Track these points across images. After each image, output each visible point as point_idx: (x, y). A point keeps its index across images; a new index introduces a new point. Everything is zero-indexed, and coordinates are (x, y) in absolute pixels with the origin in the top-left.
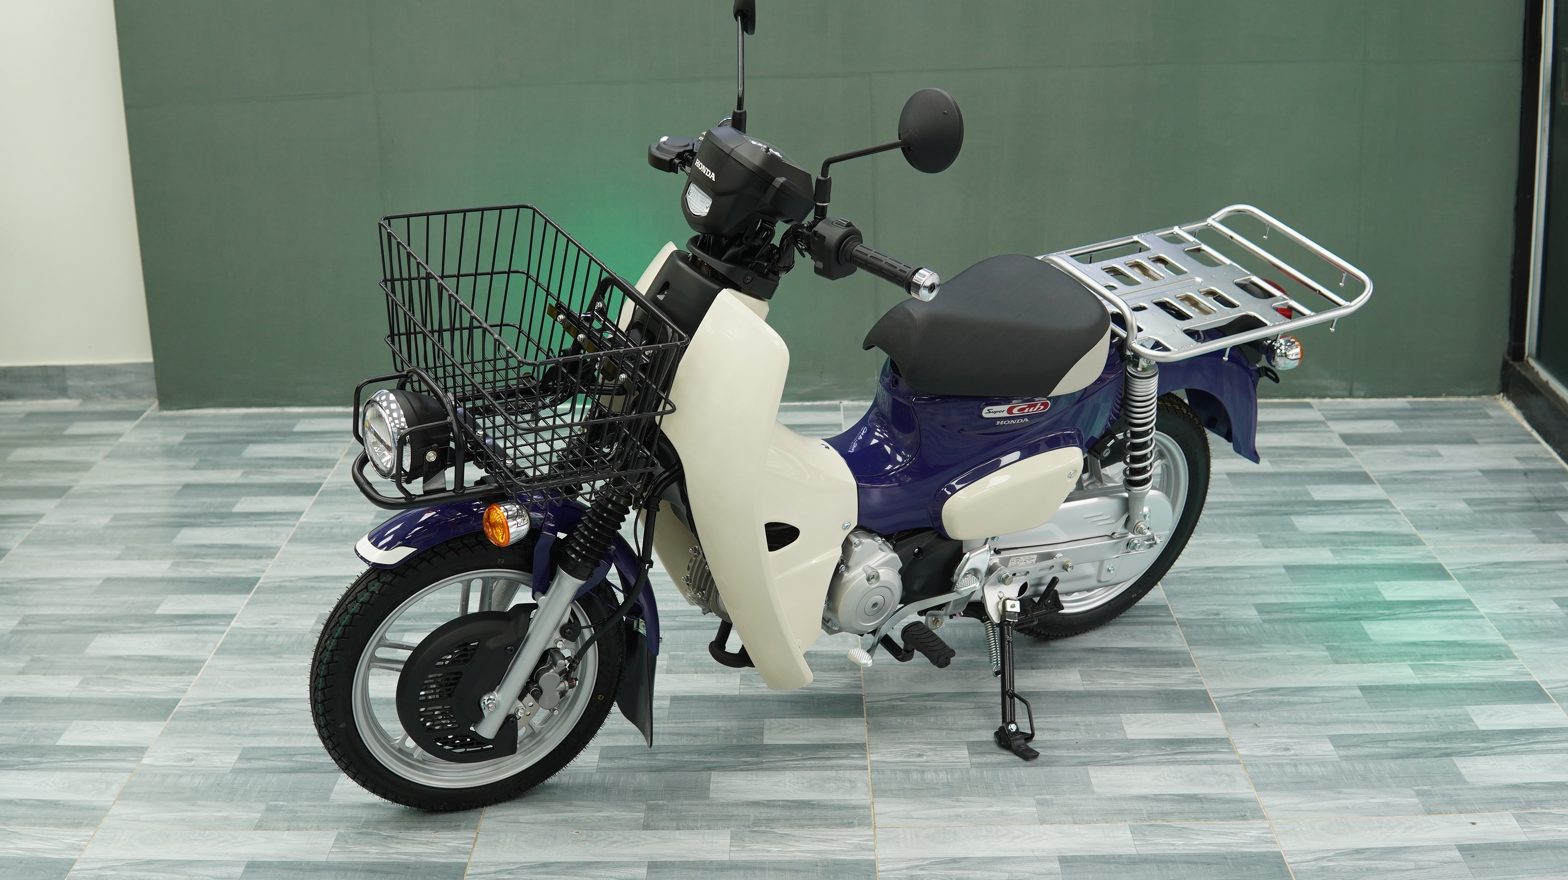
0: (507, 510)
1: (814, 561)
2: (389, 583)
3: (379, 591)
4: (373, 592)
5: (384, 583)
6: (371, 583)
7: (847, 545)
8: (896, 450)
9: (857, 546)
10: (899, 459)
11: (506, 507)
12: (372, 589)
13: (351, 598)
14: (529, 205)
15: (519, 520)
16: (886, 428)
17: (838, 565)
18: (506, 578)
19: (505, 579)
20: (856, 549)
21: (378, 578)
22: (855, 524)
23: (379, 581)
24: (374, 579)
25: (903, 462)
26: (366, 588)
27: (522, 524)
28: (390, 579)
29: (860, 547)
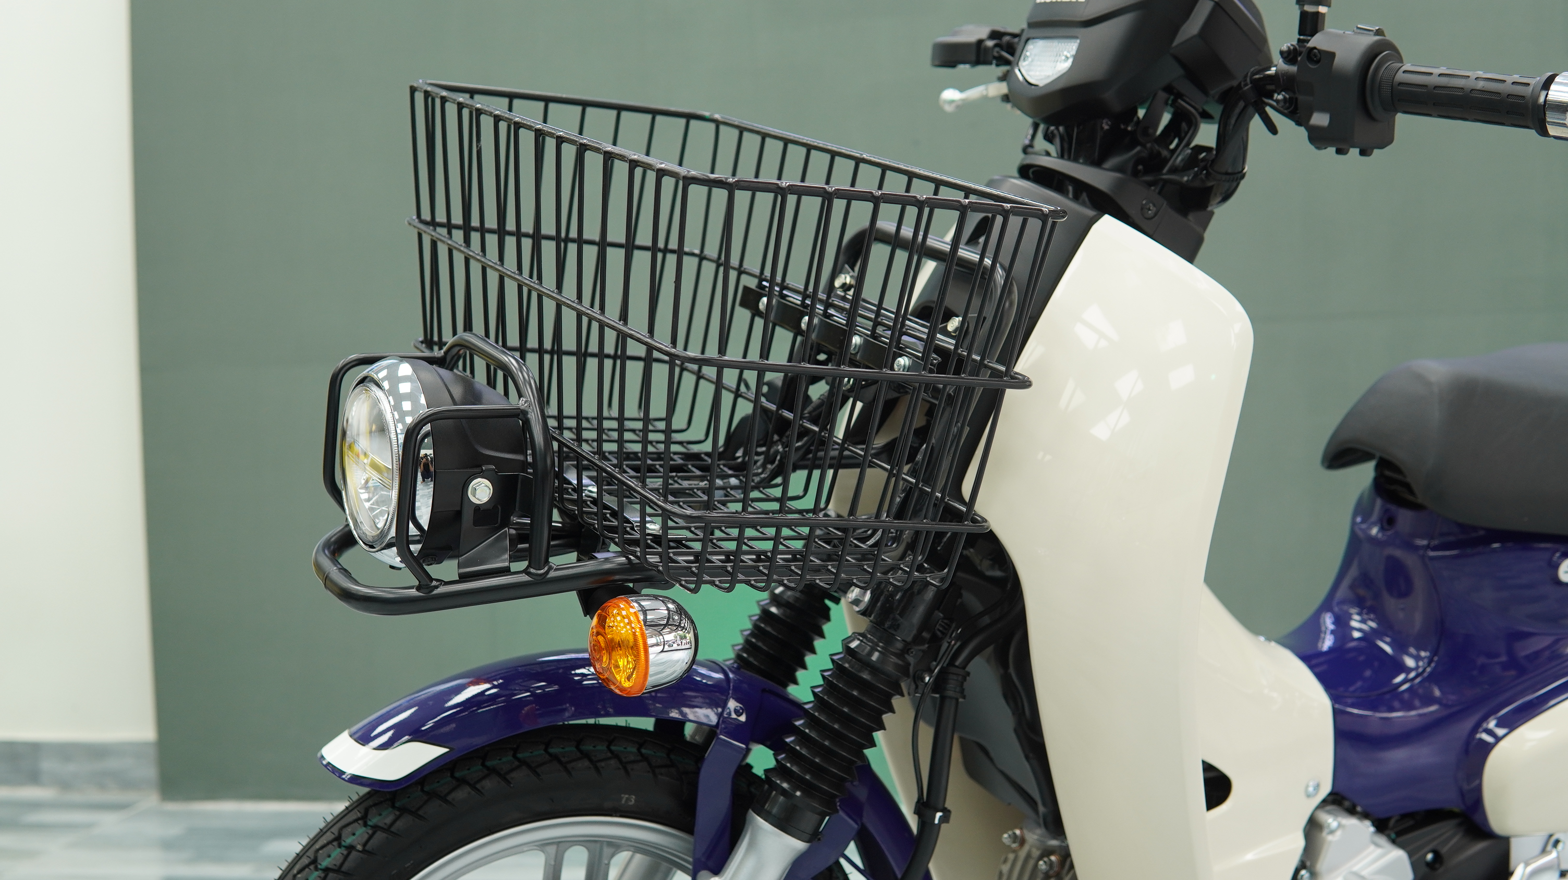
0: (645, 611)
1: (1250, 856)
2: (387, 829)
3: (365, 845)
4: (351, 848)
5: (376, 828)
6: (349, 829)
7: (1313, 828)
8: (1401, 646)
9: (1332, 832)
10: (1410, 662)
11: (643, 603)
12: (349, 840)
13: (305, 861)
14: (707, 114)
15: (669, 637)
16: (1371, 610)
17: (1297, 871)
18: (638, 847)
19: (637, 850)
20: (1330, 838)
21: (364, 819)
22: (1326, 788)
23: (365, 825)
24: (356, 821)
25: (1417, 667)
26: (338, 839)
27: (675, 646)
28: (388, 820)
29: (1339, 833)
